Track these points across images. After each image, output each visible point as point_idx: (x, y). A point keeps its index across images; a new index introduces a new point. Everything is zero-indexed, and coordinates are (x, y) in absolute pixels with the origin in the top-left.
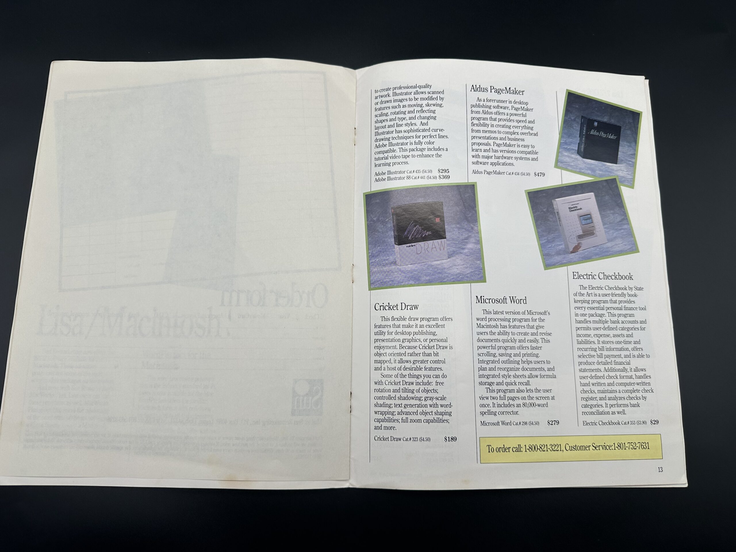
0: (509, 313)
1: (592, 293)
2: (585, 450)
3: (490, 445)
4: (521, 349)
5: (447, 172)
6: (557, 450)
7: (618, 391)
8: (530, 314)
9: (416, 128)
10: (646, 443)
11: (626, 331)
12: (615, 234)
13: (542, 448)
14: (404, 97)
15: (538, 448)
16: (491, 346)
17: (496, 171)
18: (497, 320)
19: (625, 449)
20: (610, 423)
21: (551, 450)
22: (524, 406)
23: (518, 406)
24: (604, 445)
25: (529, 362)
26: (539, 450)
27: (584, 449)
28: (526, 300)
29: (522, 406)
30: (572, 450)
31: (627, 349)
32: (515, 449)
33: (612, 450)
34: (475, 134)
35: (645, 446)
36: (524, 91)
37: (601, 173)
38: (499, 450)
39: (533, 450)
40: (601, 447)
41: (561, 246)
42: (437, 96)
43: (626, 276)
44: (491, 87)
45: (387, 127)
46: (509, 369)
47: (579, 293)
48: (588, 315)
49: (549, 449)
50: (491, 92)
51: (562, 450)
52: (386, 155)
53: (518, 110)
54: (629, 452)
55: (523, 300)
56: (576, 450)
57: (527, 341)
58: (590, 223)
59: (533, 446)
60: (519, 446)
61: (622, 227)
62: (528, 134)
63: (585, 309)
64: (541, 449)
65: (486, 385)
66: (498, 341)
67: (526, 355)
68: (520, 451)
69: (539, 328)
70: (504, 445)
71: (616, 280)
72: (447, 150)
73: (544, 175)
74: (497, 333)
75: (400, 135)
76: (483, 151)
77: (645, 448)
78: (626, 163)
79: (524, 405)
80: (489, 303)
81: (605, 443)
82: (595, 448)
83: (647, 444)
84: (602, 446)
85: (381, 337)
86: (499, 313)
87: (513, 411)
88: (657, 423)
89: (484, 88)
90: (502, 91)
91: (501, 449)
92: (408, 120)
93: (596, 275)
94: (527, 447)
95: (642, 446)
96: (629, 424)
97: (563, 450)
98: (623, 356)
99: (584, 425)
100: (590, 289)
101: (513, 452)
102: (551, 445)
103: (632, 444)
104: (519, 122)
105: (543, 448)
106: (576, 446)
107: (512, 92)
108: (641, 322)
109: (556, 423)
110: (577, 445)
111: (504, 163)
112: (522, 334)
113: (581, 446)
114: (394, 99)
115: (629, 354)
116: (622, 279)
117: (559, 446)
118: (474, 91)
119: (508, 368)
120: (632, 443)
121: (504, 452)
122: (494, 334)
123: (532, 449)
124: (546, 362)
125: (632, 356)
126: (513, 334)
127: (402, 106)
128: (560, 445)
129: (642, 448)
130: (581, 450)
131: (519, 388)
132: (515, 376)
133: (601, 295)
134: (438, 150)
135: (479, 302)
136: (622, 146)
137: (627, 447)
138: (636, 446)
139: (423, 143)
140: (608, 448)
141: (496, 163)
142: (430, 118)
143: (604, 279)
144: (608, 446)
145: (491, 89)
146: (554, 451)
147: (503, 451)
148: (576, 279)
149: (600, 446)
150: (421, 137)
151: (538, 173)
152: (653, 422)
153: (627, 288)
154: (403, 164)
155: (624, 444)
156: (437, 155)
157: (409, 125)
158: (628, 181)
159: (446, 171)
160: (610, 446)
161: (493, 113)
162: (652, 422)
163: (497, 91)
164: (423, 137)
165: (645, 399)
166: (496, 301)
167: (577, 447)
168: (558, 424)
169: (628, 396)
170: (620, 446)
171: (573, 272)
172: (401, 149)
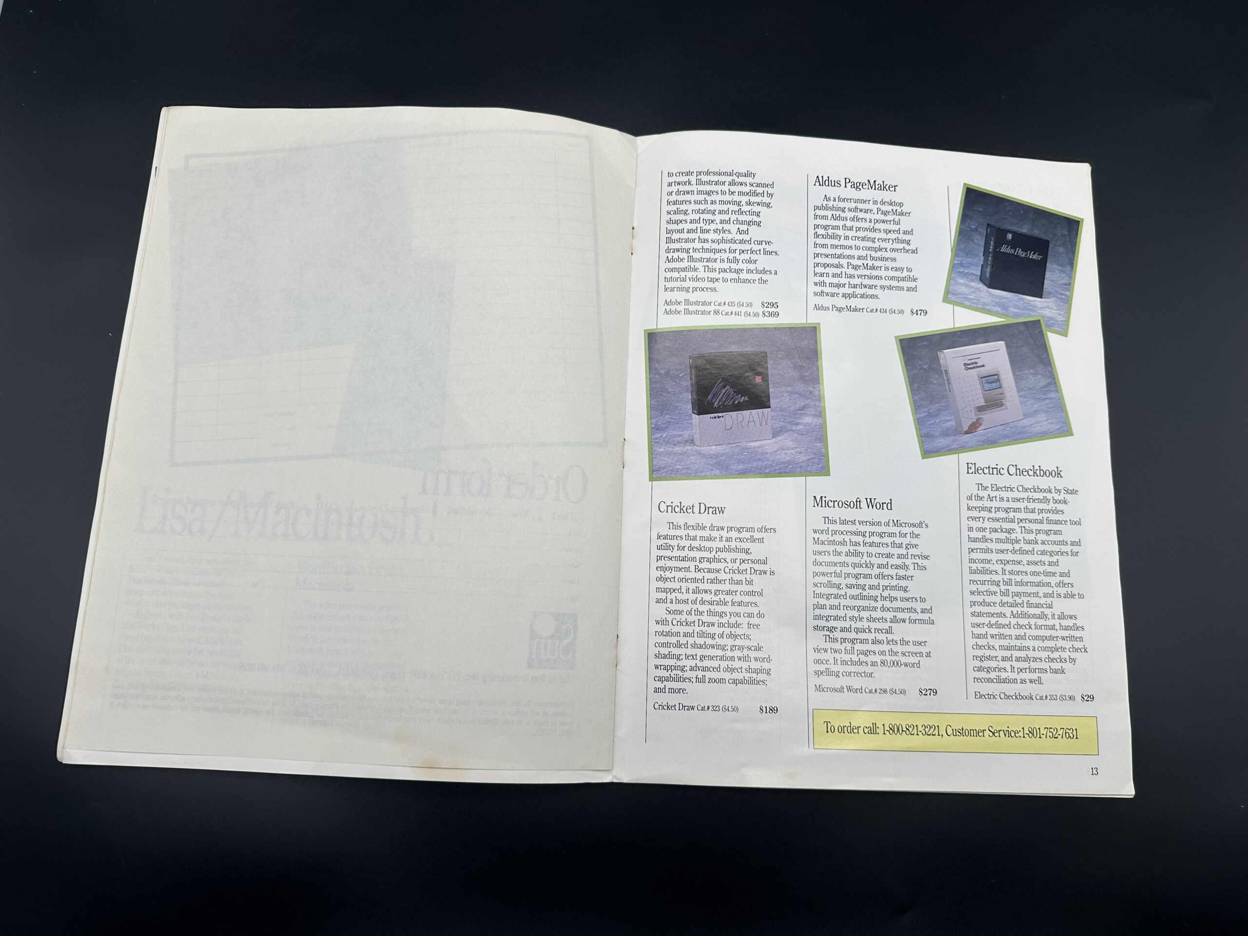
0: (864, 524)
1: (996, 497)
2: (977, 736)
3: (830, 722)
4: (881, 578)
5: (775, 307)
6: (934, 734)
7: (1031, 648)
8: (898, 526)
9: (730, 237)
10: (1074, 729)
11: (1048, 556)
12: (1036, 406)
13: (909, 730)
14: (713, 188)
15: (903, 730)
16: (835, 573)
17: (850, 306)
18: (845, 533)
19: (1040, 737)
20: (1018, 697)
21: (924, 734)
22: (882, 665)
23: (874, 664)
24: (1006, 730)
25: (892, 598)
26: (904, 733)
27: (975, 735)
28: (891, 504)
29: (879, 664)
30: (956, 735)
31: (1048, 584)
32: (868, 730)
33: (1019, 737)
34: (819, 250)
35: (1071, 734)
36: (897, 186)
37: (1016, 311)
38: (842, 729)
39: (896, 733)
40: (1002, 733)
41: (950, 423)
42: (764, 191)
43: (1052, 471)
44: (846, 179)
45: (685, 231)
46: (861, 608)
47: (975, 496)
48: (988, 530)
49: (920, 731)
50: (846, 187)
51: (940, 734)
52: (683, 274)
53: (887, 214)
54: (1046, 743)
55: (886, 504)
56: (963, 736)
57: (891, 566)
58: (997, 388)
59: (895, 726)
60: (874, 725)
61: (1047, 396)
62: (903, 250)
63: (984, 520)
64: (908, 732)
65: (824, 630)
66: (846, 565)
67: (888, 587)
68: (875, 732)
69: (910, 548)
70: (850, 723)
71: (1036, 477)
72: (776, 273)
73: (926, 313)
74: (844, 554)
75: (706, 246)
76: (831, 275)
77: (1072, 737)
78: (1056, 297)
79: (882, 663)
80: (834, 507)
81: (1008, 727)
82: (993, 734)
83: (1075, 731)
84: (1004, 731)
85: (668, 553)
86: (849, 523)
87: (865, 672)
88: (1092, 700)
89: (834, 181)
90: (862, 185)
91: (846, 728)
92: (718, 223)
93: (1003, 469)
94: (887, 728)
95: (1067, 734)
96: (1048, 699)
97: (942, 735)
98: (1041, 595)
99: (976, 698)
100: (993, 489)
101: (865, 733)
102: (924, 726)
103: (1052, 730)
104: (888, 232)
105: (911, 729)
106: (962, 729)
107: (878, 188)
108: (1073, 544)
109: (932, 693)
110: (964, 728)
111: (863, 294)
112: (884, 556)
113: (970, 730)
114: (698, 190)
115: (1051, 592)
116: (1045, 475)
117: (937, 728)
118: (819, 184)
119: (860, 606)
120: (1052, 728)
121: (851, 733)
122: (840, 554)
123: (893, 731)
124: (919, 599)
125: (1055, 596)
126: (868, 556)
127: (709, 202)
128: (938, 726)
129: (1067, 737)
130: (971, 736)
131: (875, 637)
132: (871, 619)
133: (1010, 500)
134: (763, 273)
135: (818, 505)
136: (1050, 271)
137: (1043, 734)
138: (1058, 733)
139: (740, 262)
140: (1013, 734)
141: (851, 295)
142: (751, 224)
143: (1016, 475)
144: (1013, 731)
145: (846, 183)
146: (928, 735)
147: (849, 732)
148: (972, 473)
149: (1001, 730)
150: (738, 252)
151: (917, 311)
152: (1086, 698)
153: (1052, 490)
154: (708, 290)
155: (1038, 730)
156: (760, 281)
157: (720, 232)
158: (1058, 324)
159: (773, 305)
160: (1016, 732)
161: (848, 219)
162: (1084, 698)
163: (855, 186)
164: (741, 252)
165: (1073, 662)
166: (844, 505)
167: (964, 731)
168: (935, 694)
169: (1047, 657)
170: (1032, 732)
171: (968, 463)
172: (707, 268)
